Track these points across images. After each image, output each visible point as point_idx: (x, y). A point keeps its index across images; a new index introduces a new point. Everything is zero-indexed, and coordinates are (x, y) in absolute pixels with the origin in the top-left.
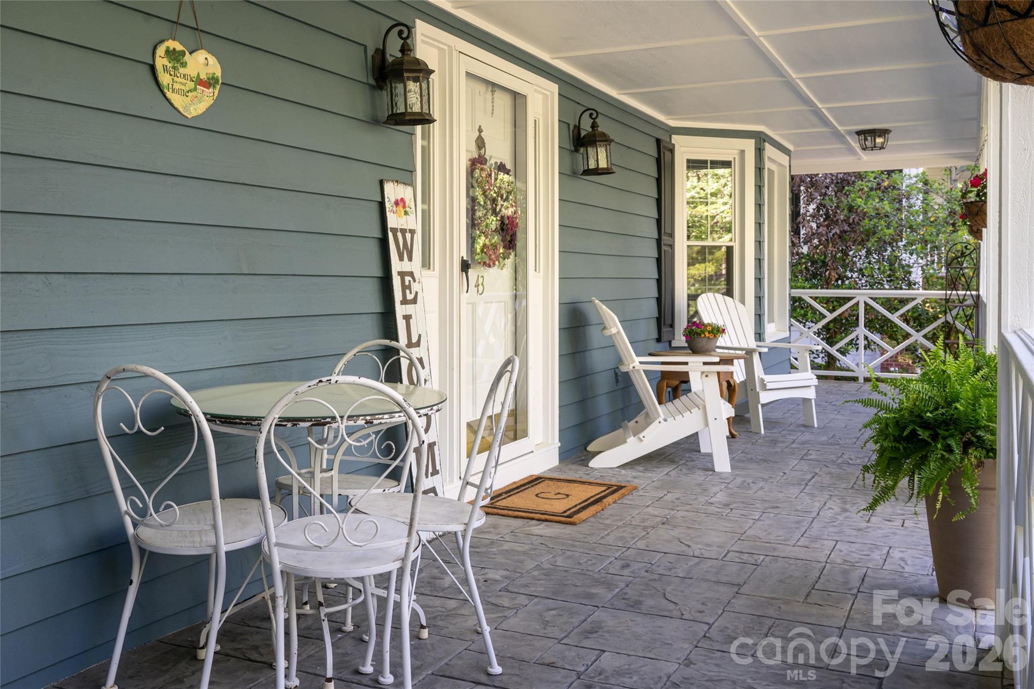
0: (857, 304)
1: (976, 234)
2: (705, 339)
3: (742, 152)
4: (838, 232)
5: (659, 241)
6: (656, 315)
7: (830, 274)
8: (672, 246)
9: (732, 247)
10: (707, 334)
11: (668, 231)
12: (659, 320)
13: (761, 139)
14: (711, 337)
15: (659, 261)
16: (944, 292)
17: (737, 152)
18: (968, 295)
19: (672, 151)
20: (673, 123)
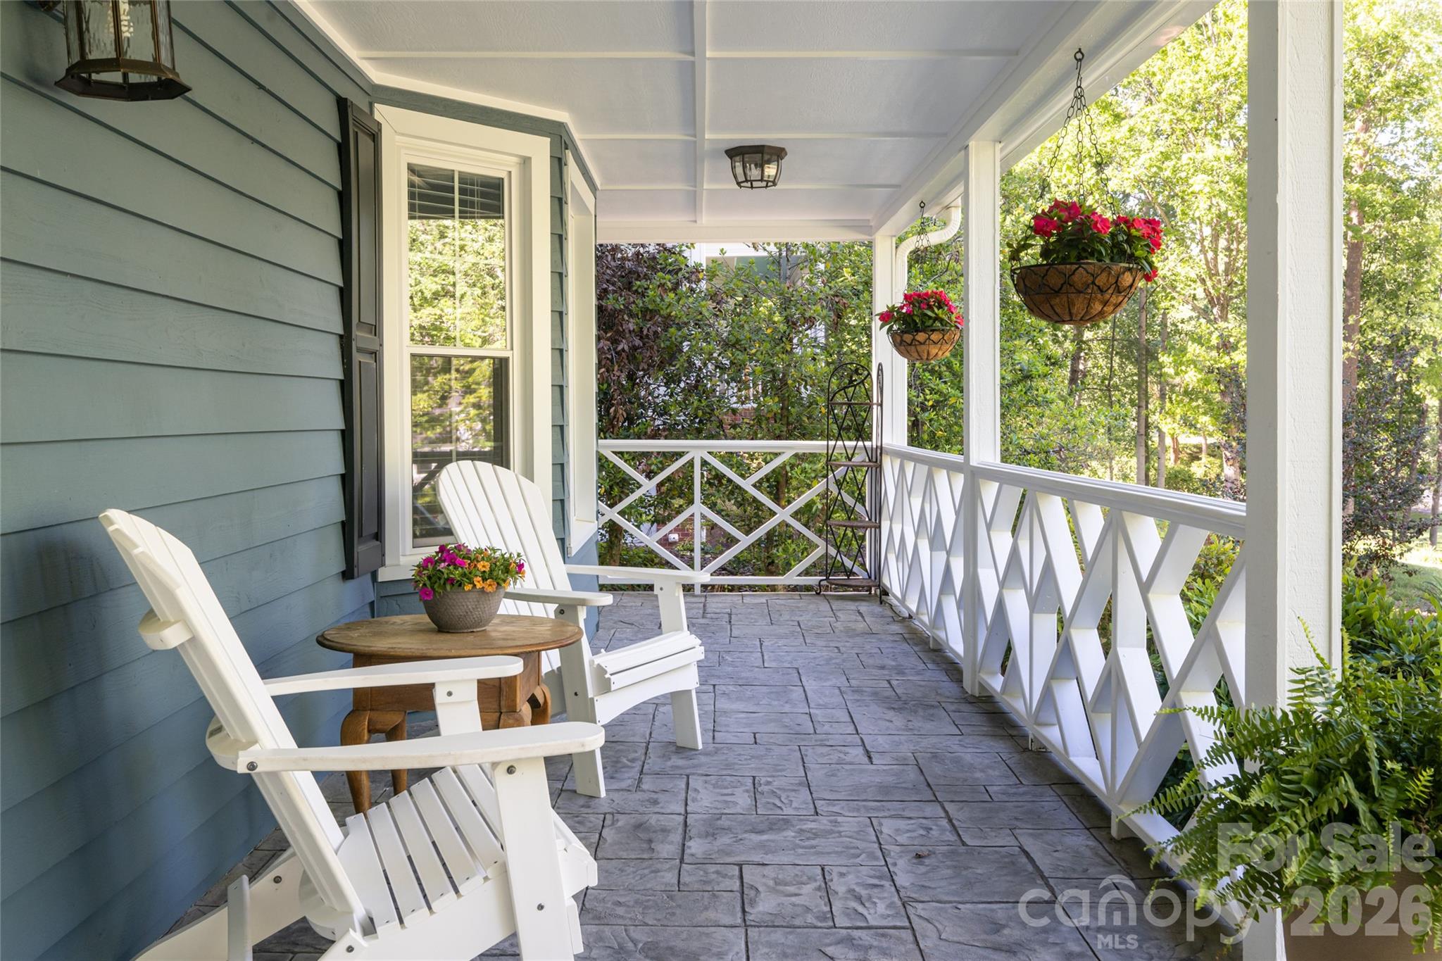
0: (691, 463)
1: (909, 348)
2: (473, 596)
3: (526, 162)
4: (626, 348)
5: (345, 342)
6: (340, 515)
7: (616, 411)
8: (376, 355)
9: (507, 360)
10: (478, 582)
11: (368, 317)
12: (347, 528)
13: (560, 138)
14: (489, 589)
15: (345, 387)
16: (825, 443)
17: (515, 159)
18: (860, 448)
19: (375, 137)
20: (378, 76)
